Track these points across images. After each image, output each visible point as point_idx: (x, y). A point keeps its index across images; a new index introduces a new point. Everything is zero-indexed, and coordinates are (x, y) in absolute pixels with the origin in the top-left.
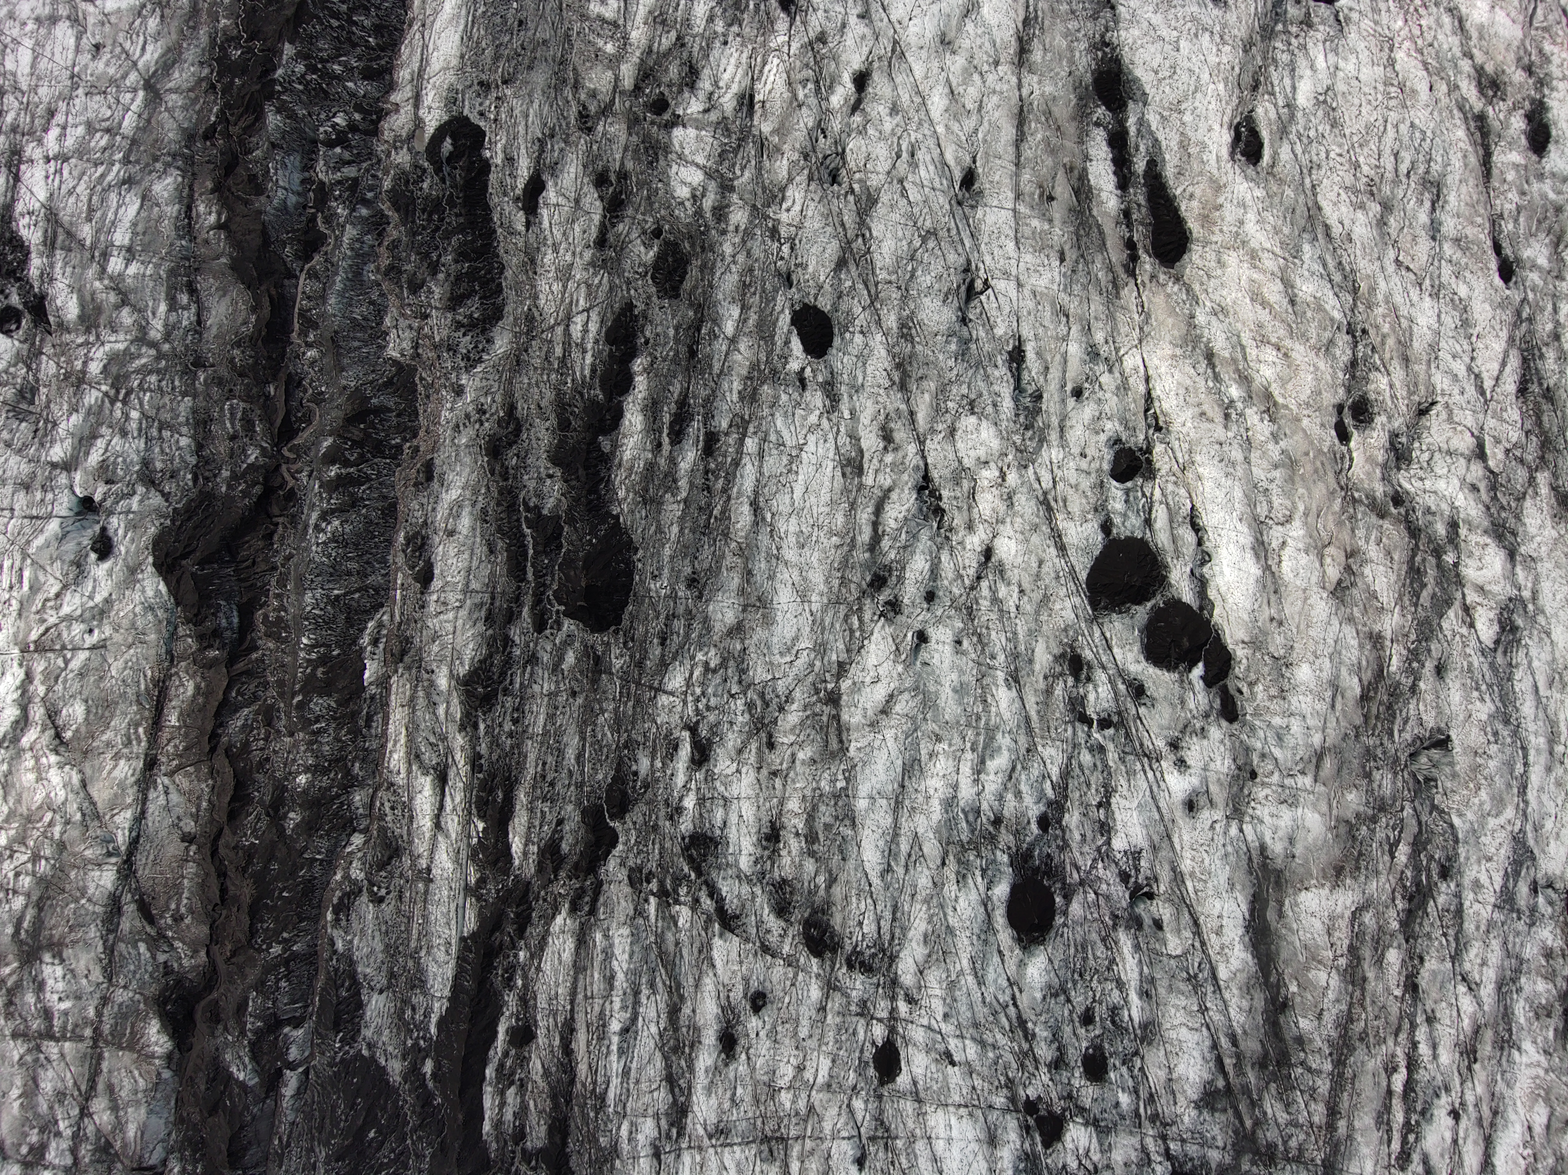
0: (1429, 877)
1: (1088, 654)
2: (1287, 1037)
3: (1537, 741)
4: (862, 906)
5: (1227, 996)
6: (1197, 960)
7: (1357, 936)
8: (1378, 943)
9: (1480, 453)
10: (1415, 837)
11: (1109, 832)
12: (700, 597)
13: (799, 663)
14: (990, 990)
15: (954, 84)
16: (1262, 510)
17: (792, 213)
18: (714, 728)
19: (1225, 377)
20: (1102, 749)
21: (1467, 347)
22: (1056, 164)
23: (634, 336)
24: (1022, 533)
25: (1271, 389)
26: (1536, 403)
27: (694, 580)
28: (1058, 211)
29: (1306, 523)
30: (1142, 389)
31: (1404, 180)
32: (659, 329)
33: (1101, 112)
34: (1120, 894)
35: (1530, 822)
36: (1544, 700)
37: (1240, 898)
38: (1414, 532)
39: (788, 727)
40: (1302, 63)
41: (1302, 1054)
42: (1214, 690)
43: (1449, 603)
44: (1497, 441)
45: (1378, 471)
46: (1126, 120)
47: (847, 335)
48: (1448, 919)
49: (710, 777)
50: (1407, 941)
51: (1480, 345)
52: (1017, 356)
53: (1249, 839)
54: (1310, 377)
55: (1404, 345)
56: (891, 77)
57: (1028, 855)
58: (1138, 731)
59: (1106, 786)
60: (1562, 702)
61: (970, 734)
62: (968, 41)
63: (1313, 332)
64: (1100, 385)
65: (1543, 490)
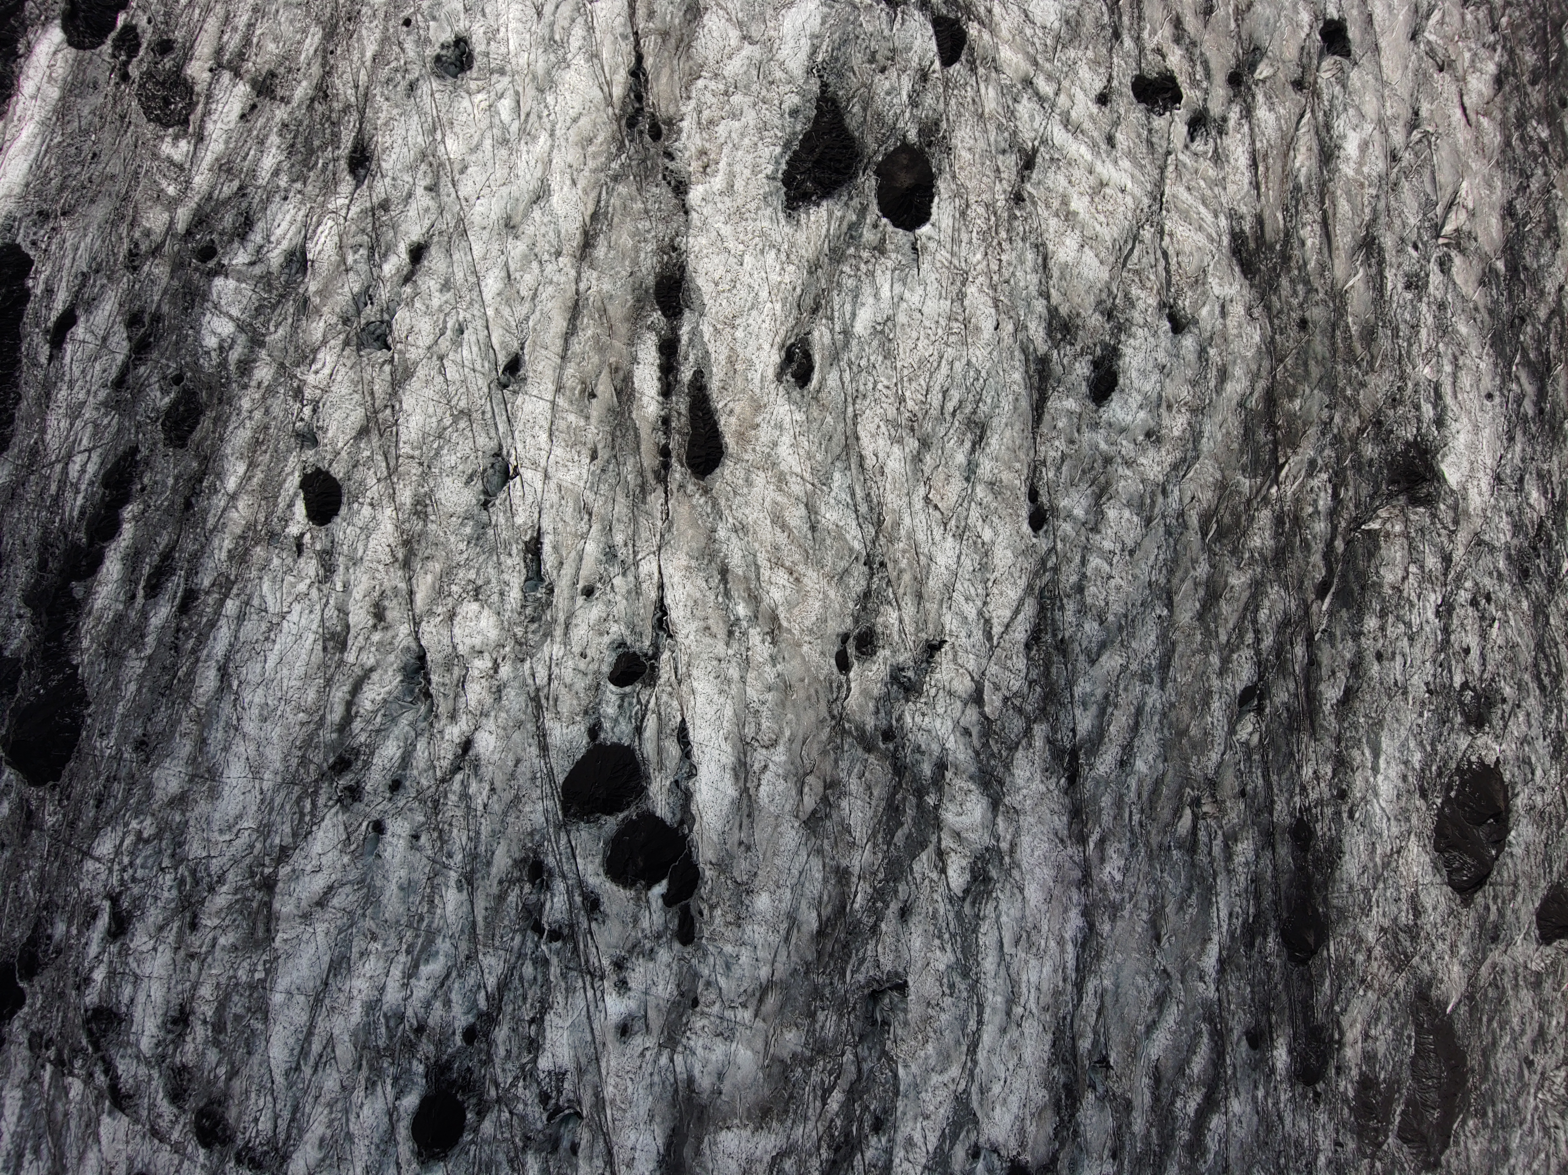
0: (860, 1128)
1: (550, 861)
3: (995, 1000)
4: (261, 1103)
9: (977, 698)
10: (852, 1084)
11: (538, 1050)
12: (146, 761)
13: (238, 842)
15: (512, 269)
16: (749, 731)
17: (320, 375)
18: (137, 901)
19: (735, 593)
20: (546, 962)
21: (980, 591)
22: (603, 362)
23: (132, 481)
24: (504, 729)
25: (778, 612)
26: (1048, 654)
27: (143, 743)
28: (596, 409)
29: (789, 750)
30: (653, 595)
31: (948, 417)
32: (159, 477)
33: (657, 316)
34: (537, 1117)
35: (976, 1084)
36: (1008, 958)
37: (658, 1131)
38: (899, 769)
39: (215, 909)
40: (866, 290)
42: (675, 908)
43: (923, 845)
44: (997, 688)
45: (871, 705)
46: (680, 328)
47: (356, 505)
49: (124, 952)
51: (996, 591)
52: (533, 548)
53: (678, 1069)
54: (817, 604)
55: (920, 582)
56: (449, 253)
57: (446, 1067)
58: (586, 946)
59: (542, 1001)
60: (1027, 962)
61: (409, 935)
62: (532, 228)
63: (829, 560)
64: (612, 587)
65: (1039, 743)
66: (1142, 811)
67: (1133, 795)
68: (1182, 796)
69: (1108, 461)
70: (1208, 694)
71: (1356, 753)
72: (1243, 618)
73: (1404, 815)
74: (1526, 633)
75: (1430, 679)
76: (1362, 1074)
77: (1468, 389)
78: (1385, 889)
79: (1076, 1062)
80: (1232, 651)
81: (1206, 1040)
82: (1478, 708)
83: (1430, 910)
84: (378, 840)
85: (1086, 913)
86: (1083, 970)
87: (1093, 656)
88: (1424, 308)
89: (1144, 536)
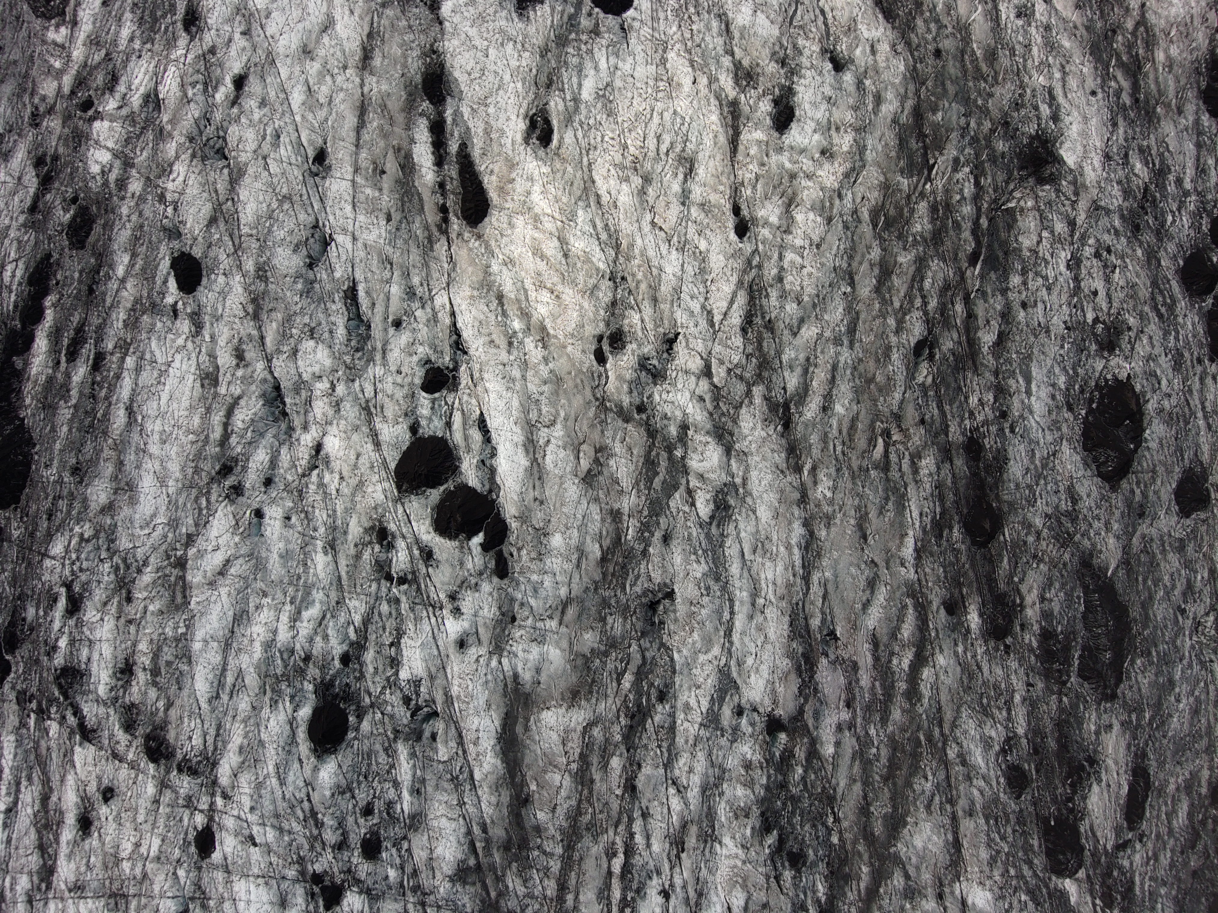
0: (649, 700)
1: (392, 527)
2: (527, 826)
3: (742, 595)
4: (193, 725)
5: (480, 793)
6: (459, 764)
7: (587, 747)
8: (604, 751)
9: (707, 372)
10: (639, 668)
11: (398, 665)
12: (81, 482)
13: (155, 534)
14: (289, 790)
15: (311, 84)
16: (533, 416)
17: (176, 182)
18: (86, 586)
19: (510, 313)
20: (397, 601)
21: (702, 290)
22: (387, 146)
23: (48, 279)
24: (345, 432)
25: (546, 323)
26: (759, 333)
27: (77, 469)
28: (387, 182)
29: (565, 427)
30: (448, 321)
31: (663, 157)
32: (68, 273)
33: (426, 105)
34: (403, 715)
35: (734, 659)
36: (748, 563)
37: (494, 716)
38: (652, 433)
39: (143, 585)
40: (588, 65)
41: (539, 840)
42: (492, 553)
43: (676, 487)
44: (721, 362)
45: (625, 386)
46: (445, 112)
47: (213, 276)
48: (662, 734)
49: (80, 624)
50: (628, 751)
51: (714, 288)
52: (351, 295)
53: (506, 669)
54: (575, 314)
55: (654, 289)
56: (263, 78)
57: (330, 685)
58: (426, 586)
59: (398, 630)
60: (763, 564)
61: (291, 590)
62: (323, 51)
63: (581, 279)
64: (415, 318)
65: (758, 400)
66: (844, 443)
67: (835, 432)
68: (874, 429)
69: (793, 176)
70: (888, 348)
71: (1011, 382)
72: (911, 287)
73: (1055, 426)
74: (1143, 274)
75: (1067, 318)
76: (1042, 628)
77: (1075, 89)
78: (1046, 484)
79: (810, 636)
80: (905, 314)
81: (911, 611)
82: (1109, 336)
83: (1085, 497)
84: (260, 525)
85: (806, 524)
86: (808, 568)
87: (795, 330)
88: (1033, 30)
89: (827, 232)
